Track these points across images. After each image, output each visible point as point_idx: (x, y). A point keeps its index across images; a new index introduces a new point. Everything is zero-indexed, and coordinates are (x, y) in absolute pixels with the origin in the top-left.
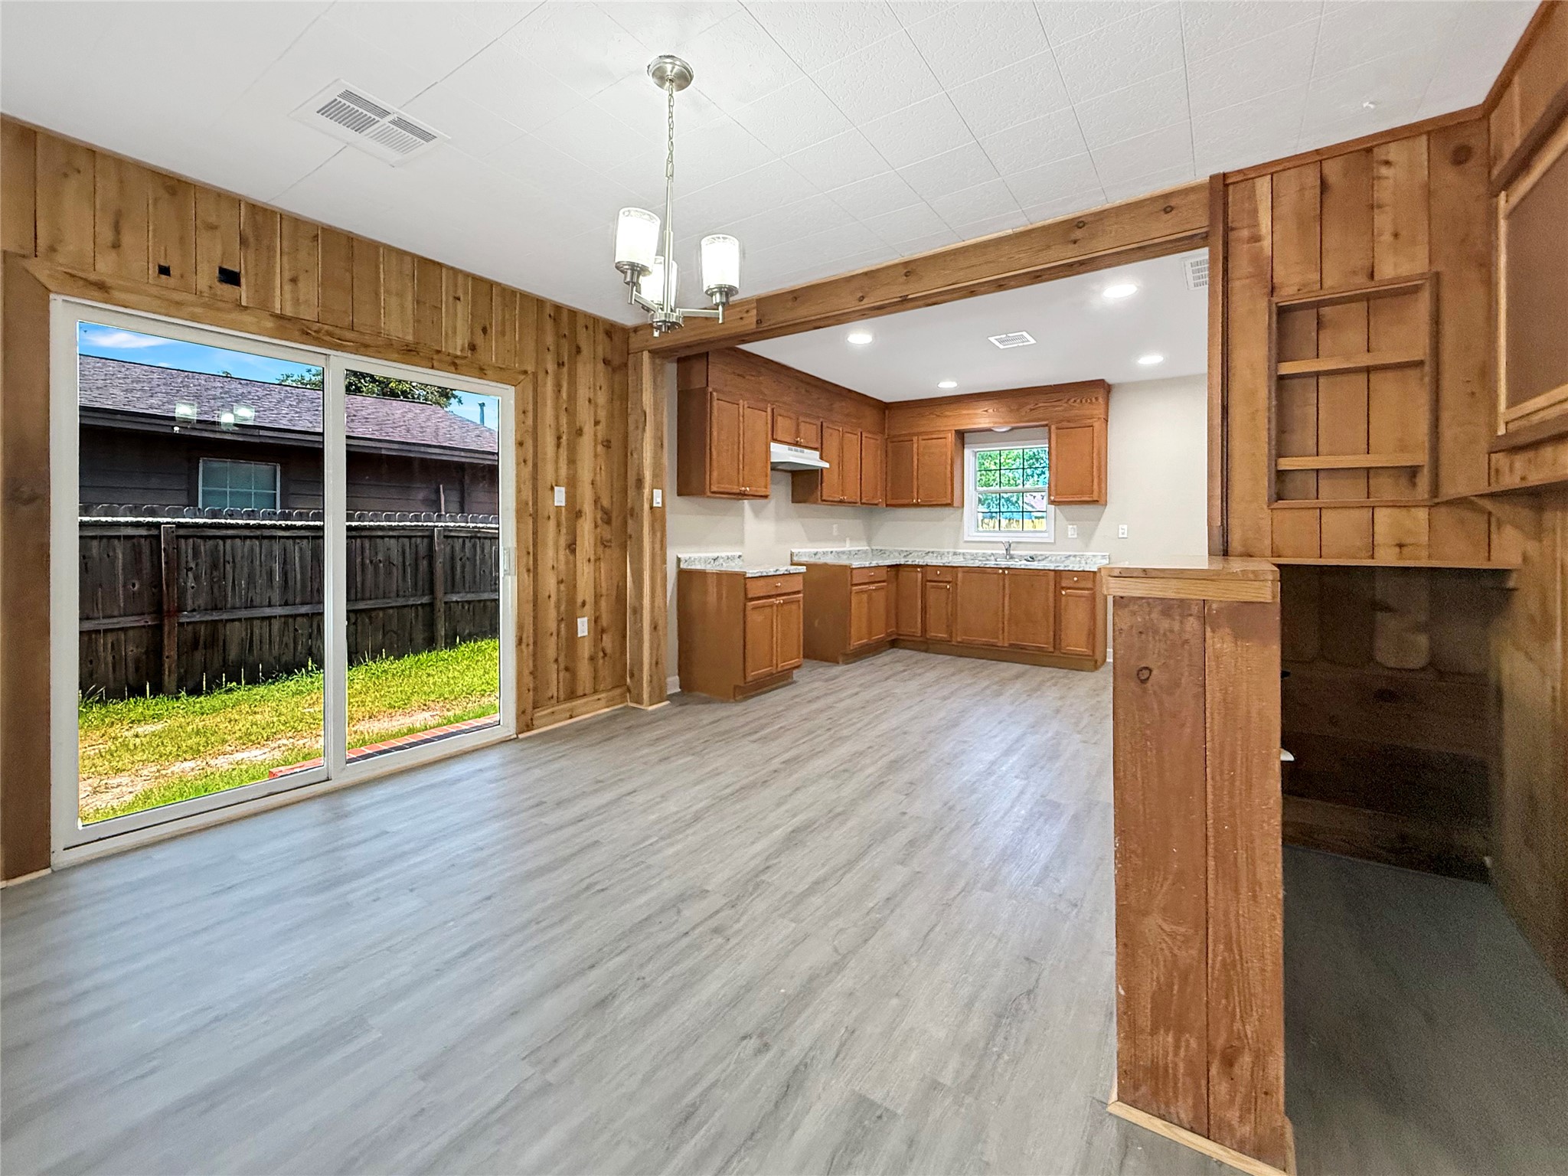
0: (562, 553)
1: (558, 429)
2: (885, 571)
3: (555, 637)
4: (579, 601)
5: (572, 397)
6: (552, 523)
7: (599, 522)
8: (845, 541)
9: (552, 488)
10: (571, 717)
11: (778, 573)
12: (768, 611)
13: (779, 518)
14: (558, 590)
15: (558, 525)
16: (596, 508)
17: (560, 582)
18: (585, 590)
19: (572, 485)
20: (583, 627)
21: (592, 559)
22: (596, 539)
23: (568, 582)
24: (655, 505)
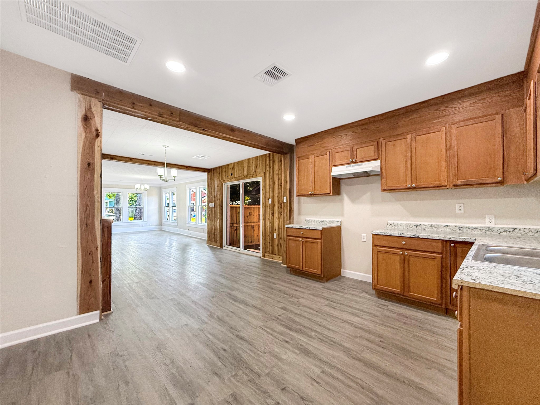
0: (271, 215)
1: (270, 184)
2: (440, 244)
3: (269, 237)
4: (274, 228)
5: (273, 175)
6: (269, 208)
7: (279, 207)
8: (486, 218)
9: (268, 199)
10: (272, 259)
11: (302, 228)
12: (297, 242)
13: (373, 202)
14: (270, 225)
15: (270, 209)
16: (278, 203)
17: (270, 223)
18: (276, 226)
19: (273, 197)
20: (275, 236)
21: (278, 217)
22: (279, 212)
23: (272, 223)
24: (284, 202)
